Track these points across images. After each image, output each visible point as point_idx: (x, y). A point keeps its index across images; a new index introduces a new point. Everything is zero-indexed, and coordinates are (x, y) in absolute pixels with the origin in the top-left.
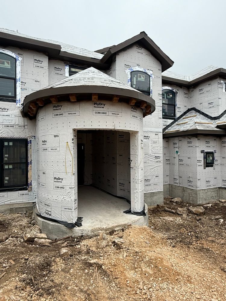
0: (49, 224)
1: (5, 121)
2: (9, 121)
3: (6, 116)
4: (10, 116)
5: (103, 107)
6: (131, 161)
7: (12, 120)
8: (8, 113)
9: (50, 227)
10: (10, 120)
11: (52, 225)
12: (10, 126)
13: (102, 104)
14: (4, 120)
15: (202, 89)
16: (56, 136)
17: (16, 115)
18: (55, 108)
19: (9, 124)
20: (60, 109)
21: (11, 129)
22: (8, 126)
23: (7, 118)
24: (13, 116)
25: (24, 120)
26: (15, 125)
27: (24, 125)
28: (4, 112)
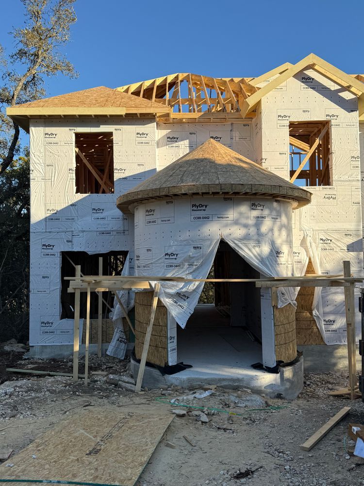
1: (100, 226)
2: (105, 227)
3: (101, 219)
4: (106, 219)
5: (204, 210)
7: (108, 224)
8: (105, 214)
10: (105, 225)
12: (106, 233)
13: (203, 206)
14: (98, 224)
17: (115, 217)
19: (104, 229)
21: (106, 237)
22: (104, 233)
23: (102, 222)
24: (110, 218)
25: (124, 223)
26: (113, 231)
27: (124, 230)
28: (98, 215)
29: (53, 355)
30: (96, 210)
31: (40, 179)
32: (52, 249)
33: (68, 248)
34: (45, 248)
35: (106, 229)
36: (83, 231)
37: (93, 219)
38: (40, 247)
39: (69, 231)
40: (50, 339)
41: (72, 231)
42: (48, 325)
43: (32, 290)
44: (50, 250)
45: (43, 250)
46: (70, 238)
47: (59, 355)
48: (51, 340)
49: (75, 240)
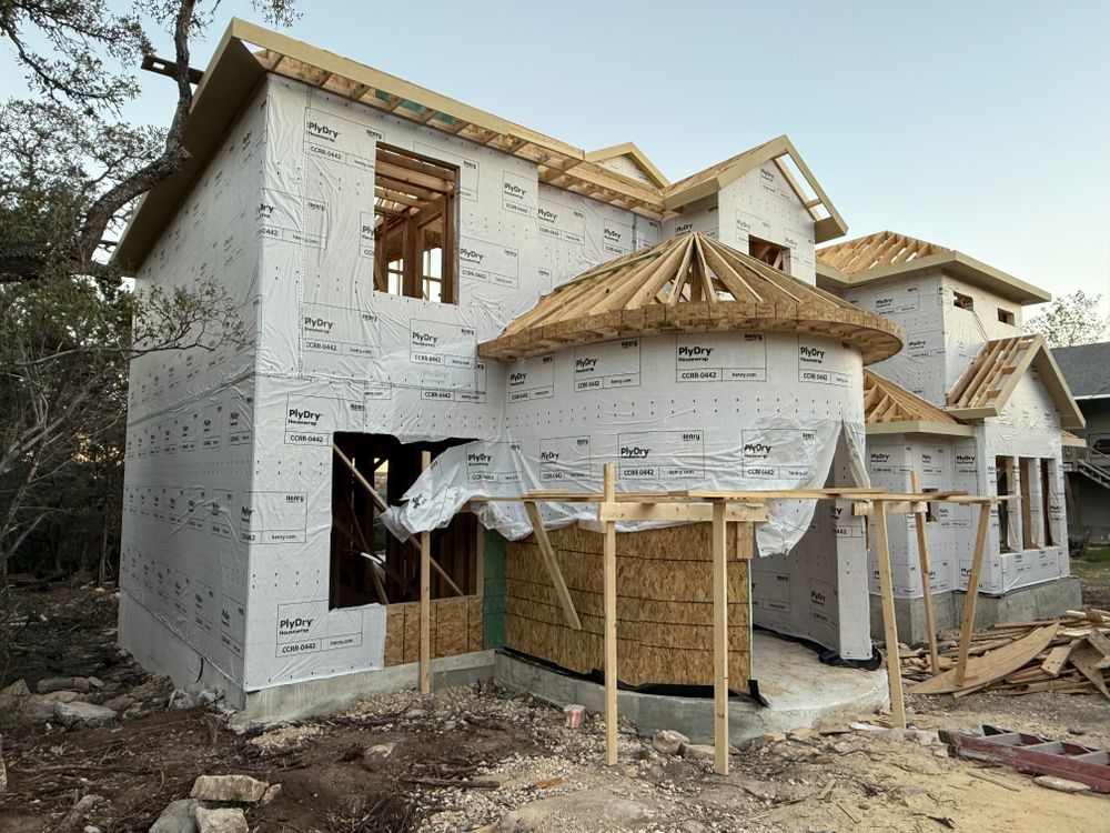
0: (671, 705)
1: (427, 377)
2: (439, 379)
3: (431, 359)
4: (442, 362)
5: (819, 362)
6: (840, 512)
7: (445, 375)
8: (439, 350)
9: (680, 715)
10: (439, 375)
11: (687, 706)
12: (441, 395)
13: (817, 353)
14: (425, 372)
15: (886, 301)
16: (692, 436)
17: (459, 359)
18: (683, 355)
19: (437, 386)
20: (705, 360)
21: (442, 403)
22: (436, 395)
23: (433, 367)
24: (448, 361)
25: (476, 377)
26: (454, 391)
27: (477, 392)
28: (425, 349)
29: (310, 706)
30: (421, 338)
31: (289, 236)
32: (314, 424)
33: (353, 425)
34: (297, 419)
35: (441, 386)
36: (392, 386)
37: (413, 359)
38: (284, 415)
39: (359, 382)
40: (301, 667)
41: (365, 383)
42: (299, 628)
43: (258, 535)
44: (309, 428)
45: (290, 426)
46: (360, 398)
47: (327, 704)
48: (305, 668)
49: (371, 405)
